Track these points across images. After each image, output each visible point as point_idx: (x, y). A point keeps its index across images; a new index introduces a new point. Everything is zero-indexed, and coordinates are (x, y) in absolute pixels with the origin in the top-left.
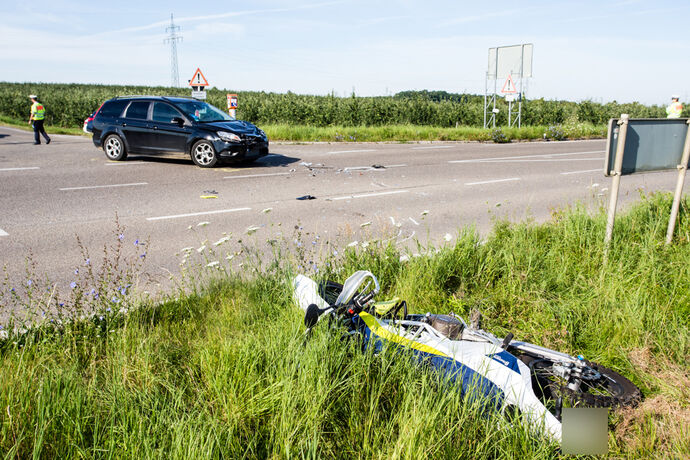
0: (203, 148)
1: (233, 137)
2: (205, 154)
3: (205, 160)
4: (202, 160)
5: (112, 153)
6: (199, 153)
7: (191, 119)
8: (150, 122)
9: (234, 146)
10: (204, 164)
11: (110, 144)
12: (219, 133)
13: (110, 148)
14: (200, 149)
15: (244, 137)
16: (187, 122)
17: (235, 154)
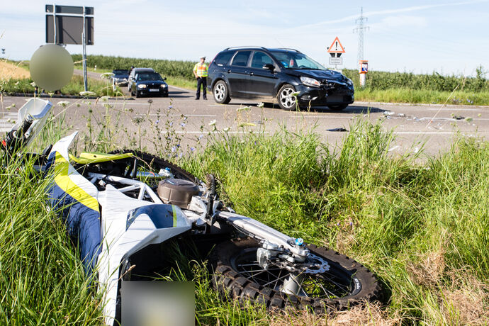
0: (287, 92)
1: (314, 82)
2: (289, 97)
3: (289, 103)
4: (286, 103)
5: (219, 97)
6: (284, 97)
7: (281, 65)
8: (249, 69)
9: (314, 91)
10: (287, 107)
11: (218, 89)
12: (302, 78)
13: (217, 92)
14: (285, 94)
15: (325, 83)
16: (277, 69)
17: (314, 98)
